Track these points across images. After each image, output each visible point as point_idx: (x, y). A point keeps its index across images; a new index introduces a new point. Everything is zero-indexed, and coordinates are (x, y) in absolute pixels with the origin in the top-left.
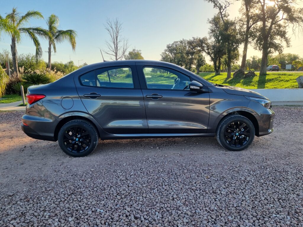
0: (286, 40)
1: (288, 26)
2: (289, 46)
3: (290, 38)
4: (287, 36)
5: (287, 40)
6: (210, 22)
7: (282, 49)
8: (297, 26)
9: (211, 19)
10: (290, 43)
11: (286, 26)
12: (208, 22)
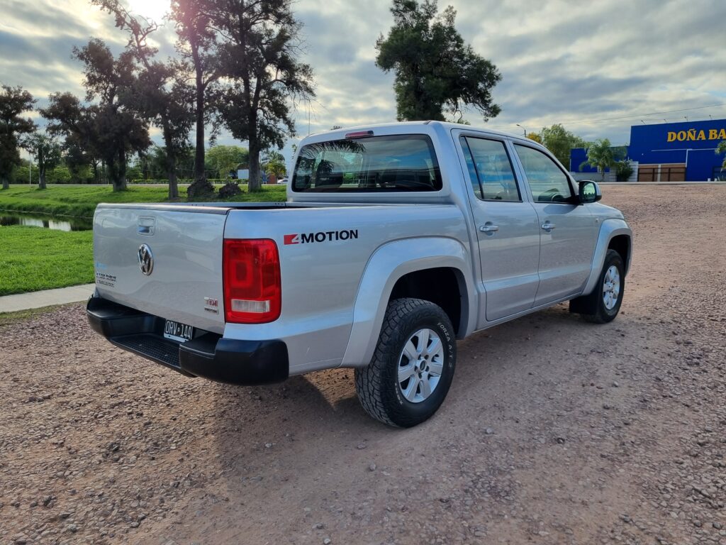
0: (286, 123)
1: (288, 96)
2: (294, 135)
3: (294, 121)
4: (288, 115)
5: (290, 124)
6: (81, 57)
7: (283, 139)
8: (302, 97)
9: (81, 50)
10: (296, 129)
11: (285, 94)
12: (76, 55)
